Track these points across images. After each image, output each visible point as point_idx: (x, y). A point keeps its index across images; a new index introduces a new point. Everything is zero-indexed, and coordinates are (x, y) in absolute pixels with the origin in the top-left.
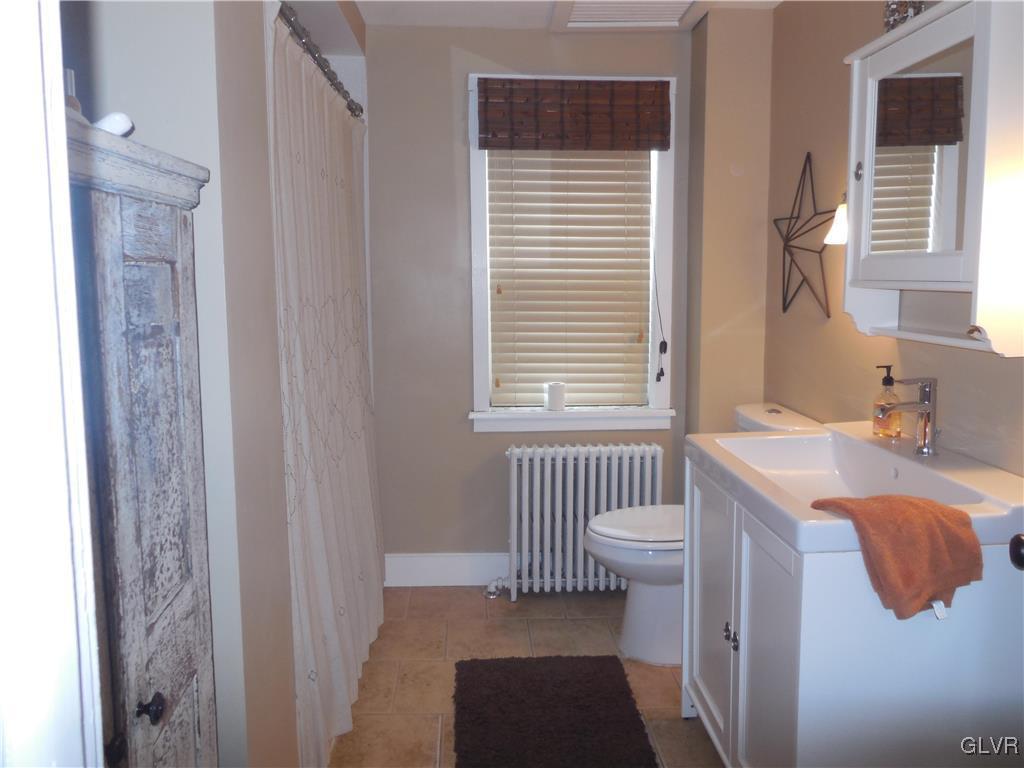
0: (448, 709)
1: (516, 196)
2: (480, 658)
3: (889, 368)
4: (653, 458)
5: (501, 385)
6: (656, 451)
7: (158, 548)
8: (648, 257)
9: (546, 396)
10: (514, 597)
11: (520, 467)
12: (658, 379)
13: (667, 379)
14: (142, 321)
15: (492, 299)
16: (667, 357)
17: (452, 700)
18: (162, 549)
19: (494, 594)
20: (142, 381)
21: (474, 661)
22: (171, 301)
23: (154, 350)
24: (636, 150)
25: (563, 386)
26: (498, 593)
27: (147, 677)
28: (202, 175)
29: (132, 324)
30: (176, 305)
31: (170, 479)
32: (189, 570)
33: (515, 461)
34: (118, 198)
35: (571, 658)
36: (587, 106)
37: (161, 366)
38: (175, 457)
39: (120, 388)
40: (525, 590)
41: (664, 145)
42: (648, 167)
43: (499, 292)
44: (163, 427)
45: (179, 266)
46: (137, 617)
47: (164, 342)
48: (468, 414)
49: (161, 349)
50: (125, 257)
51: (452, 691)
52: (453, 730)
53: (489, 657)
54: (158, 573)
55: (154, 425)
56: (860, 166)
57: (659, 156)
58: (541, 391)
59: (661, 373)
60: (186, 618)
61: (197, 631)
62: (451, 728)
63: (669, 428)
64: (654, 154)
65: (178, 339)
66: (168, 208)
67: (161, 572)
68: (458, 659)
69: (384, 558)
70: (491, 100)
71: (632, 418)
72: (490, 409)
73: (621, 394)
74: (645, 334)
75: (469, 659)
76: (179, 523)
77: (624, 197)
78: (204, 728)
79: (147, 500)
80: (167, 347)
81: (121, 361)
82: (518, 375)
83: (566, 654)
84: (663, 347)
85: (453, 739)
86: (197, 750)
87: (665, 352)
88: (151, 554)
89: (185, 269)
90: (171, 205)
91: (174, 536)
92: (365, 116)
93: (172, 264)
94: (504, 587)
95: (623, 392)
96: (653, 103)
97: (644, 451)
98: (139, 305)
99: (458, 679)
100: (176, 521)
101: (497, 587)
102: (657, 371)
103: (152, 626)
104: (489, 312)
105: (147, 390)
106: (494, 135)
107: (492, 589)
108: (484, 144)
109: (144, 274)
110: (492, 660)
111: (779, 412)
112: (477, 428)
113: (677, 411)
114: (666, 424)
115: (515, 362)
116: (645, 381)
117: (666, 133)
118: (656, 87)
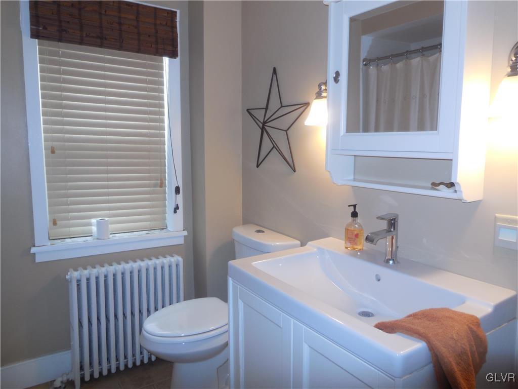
1: (64, 79)
3: (355, 206)
4: (177, 265)
5: (58, 222)
6: (178, 260)
8: (164, 130)
10: (78, 385)
11: (79, 286)
12: (175, 212)
13: (180, 211)
15: (46, 157)
16: (180, 197)
24: (155, 55)
25: (108, 220)
26: (64, 386)
33: (75, 282)
36: (120, 18)
40: (87, 378)
41: (173, 54)
42: (161, 68)
43: (53, 152)
48: (30, 249)
56: (337, 74)
57: (170, 62)
58: (90, 224)
59: (177, 208)
63: (183, 243)
64: (166, 60)
71: (158, 239)
72: (49, 243)
73: (149, 223)
74: (164, 181)
77: (146, 87)
82: (70, 214)
84: (177, 190)
87: (179, 193)
94: (68, 380)
95: (150, 221)
96: (166, 24)
97: (170, 261)
101: (62, 382)
102: (174, 206)
104: (45, 168)
106: (45, 28)
107: (58, 384)
108: (35, 35)
111: (263, 232)
112: (38, 259)
113: (188, 232)
114: (181, 241)
115: (69, 205)
116: (165, 212)
117: (175, 46)
118: (168, 13)
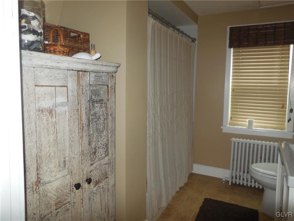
0: (198, 210)
1: (241, 61)
2: (212, 199)
5: (233, 119)
7: (98, 148)
8: (288, 80)
9: (247, 123)
10: (230, 184)
11: (234, 144)
12: (289, 122)
13: (291, 122)
14: (96, 98)
15: (232, 93)
17: (199, 208)
18: (99, 148)
19: (224, 181)
20: (95, 111)
21: (210, 199)
22: (107, 94)
23: (100, 105)
25: (253, 121)
27: (90, 174)
28: (117, 65)
29: (92, 99)
30: (108, 95)
31: (103, 133)
32: (108, 154)
33: (233, 142)
34: (89, 73)
35: (241, 207)
37: (102, 108)
38: (105, 129)
39: (86, 113)
40: (234, 183)
43: (233, 91)
44: (102, 122)
45: (109, 86)
46: (88, 161)
47: (104, 103)
48: (221, 127)
49: (102, 104)
50: (90, 85)
51: (200, 205)
52: (196, 216)
53: (215, 199)
54: (97, 153)
55: (98, 121)
58: (245, 122)
59: (290, 120)
60: (106, 164)
61: (109, 168)
62: (196, 215)
65: (108, 102)
66: (106, 73)
67: (98, 153)
68: (206, 197)
69: (193, 164)
70: (233, 34)
72: (228, 126)
75: (209, 198)
76: (106, 143)
77: (279, 60)
78: (111, 190)
79: (95, 137)
80: (105, 104)
81: (87, 107)
82: (239, 116)
83: (240, 205)
84: (291, 111)
85: (195, 218)
86: (108, 195)
87: (292, 113)
88: (95, 148)
89: (111, 87)
90: (107, 73)
91: (103, 146)
92: (196, 42)
93: (108, 86)
94: (227, 180)
98: (95, 95)
99: (204, 203)
100: (105, 143)
101: (225, 180)
102: (288, 119)
103: (93, 164)
104: (230, 97)
105: (97, 113)
107: (224, 180)
108: (231, 46)
109: (98, 88)
110: (216, 200)
112: (224, 131)
115: (238, 112)
116: (284, 121)
